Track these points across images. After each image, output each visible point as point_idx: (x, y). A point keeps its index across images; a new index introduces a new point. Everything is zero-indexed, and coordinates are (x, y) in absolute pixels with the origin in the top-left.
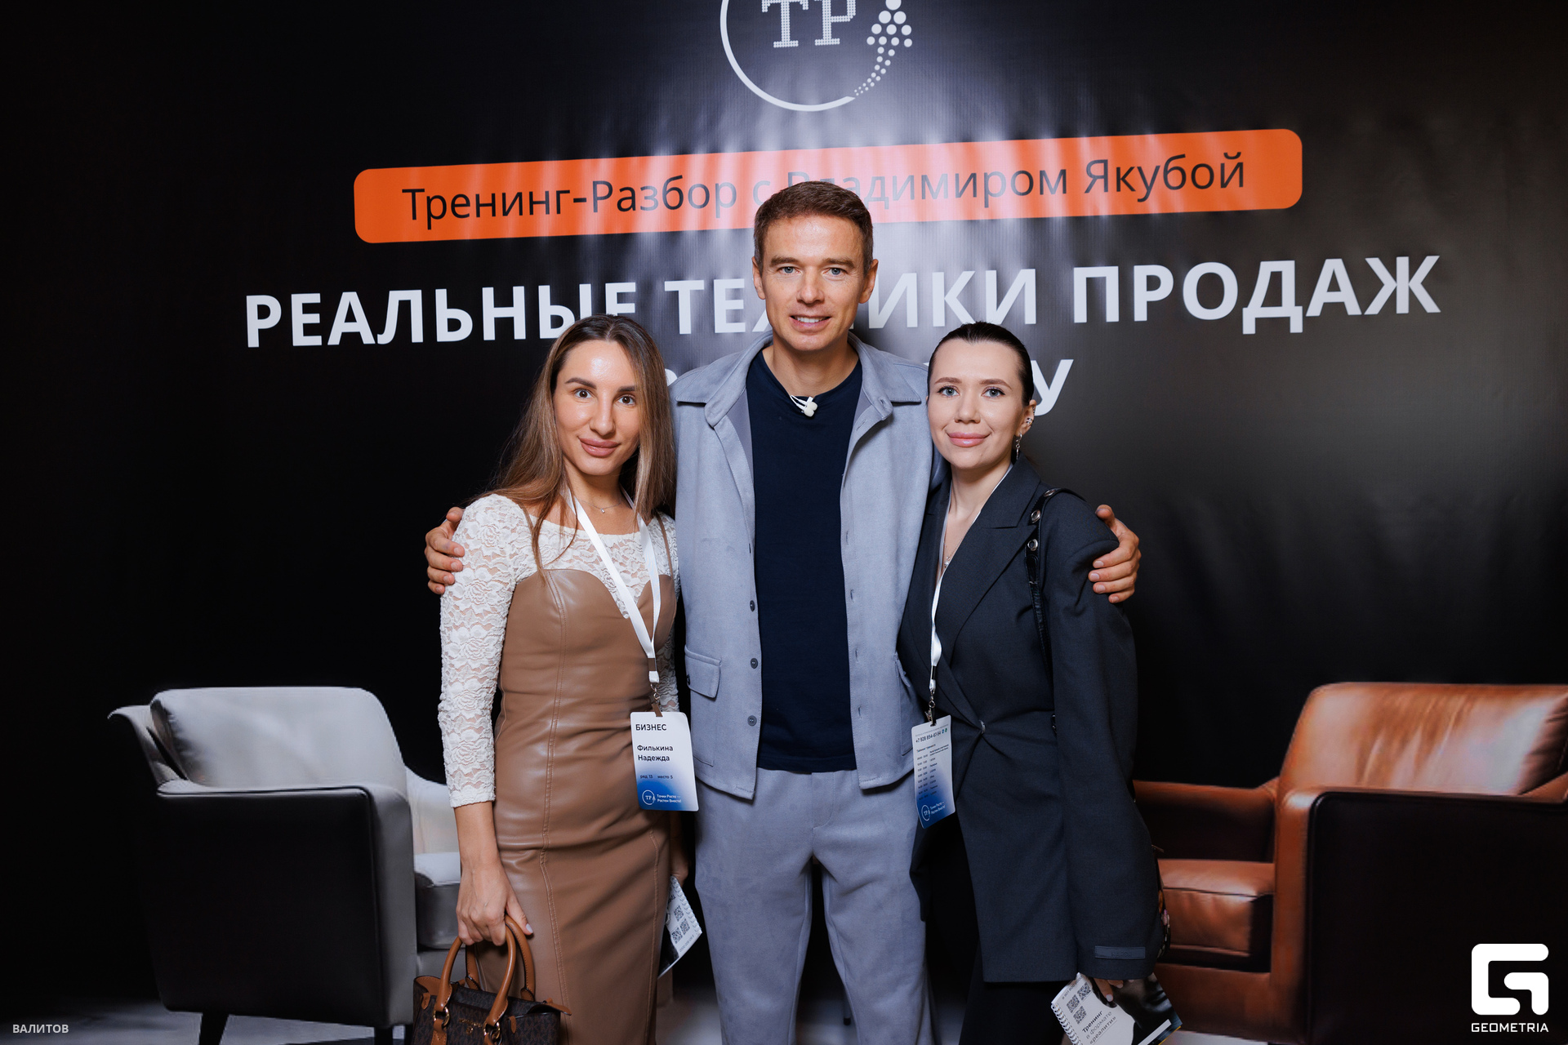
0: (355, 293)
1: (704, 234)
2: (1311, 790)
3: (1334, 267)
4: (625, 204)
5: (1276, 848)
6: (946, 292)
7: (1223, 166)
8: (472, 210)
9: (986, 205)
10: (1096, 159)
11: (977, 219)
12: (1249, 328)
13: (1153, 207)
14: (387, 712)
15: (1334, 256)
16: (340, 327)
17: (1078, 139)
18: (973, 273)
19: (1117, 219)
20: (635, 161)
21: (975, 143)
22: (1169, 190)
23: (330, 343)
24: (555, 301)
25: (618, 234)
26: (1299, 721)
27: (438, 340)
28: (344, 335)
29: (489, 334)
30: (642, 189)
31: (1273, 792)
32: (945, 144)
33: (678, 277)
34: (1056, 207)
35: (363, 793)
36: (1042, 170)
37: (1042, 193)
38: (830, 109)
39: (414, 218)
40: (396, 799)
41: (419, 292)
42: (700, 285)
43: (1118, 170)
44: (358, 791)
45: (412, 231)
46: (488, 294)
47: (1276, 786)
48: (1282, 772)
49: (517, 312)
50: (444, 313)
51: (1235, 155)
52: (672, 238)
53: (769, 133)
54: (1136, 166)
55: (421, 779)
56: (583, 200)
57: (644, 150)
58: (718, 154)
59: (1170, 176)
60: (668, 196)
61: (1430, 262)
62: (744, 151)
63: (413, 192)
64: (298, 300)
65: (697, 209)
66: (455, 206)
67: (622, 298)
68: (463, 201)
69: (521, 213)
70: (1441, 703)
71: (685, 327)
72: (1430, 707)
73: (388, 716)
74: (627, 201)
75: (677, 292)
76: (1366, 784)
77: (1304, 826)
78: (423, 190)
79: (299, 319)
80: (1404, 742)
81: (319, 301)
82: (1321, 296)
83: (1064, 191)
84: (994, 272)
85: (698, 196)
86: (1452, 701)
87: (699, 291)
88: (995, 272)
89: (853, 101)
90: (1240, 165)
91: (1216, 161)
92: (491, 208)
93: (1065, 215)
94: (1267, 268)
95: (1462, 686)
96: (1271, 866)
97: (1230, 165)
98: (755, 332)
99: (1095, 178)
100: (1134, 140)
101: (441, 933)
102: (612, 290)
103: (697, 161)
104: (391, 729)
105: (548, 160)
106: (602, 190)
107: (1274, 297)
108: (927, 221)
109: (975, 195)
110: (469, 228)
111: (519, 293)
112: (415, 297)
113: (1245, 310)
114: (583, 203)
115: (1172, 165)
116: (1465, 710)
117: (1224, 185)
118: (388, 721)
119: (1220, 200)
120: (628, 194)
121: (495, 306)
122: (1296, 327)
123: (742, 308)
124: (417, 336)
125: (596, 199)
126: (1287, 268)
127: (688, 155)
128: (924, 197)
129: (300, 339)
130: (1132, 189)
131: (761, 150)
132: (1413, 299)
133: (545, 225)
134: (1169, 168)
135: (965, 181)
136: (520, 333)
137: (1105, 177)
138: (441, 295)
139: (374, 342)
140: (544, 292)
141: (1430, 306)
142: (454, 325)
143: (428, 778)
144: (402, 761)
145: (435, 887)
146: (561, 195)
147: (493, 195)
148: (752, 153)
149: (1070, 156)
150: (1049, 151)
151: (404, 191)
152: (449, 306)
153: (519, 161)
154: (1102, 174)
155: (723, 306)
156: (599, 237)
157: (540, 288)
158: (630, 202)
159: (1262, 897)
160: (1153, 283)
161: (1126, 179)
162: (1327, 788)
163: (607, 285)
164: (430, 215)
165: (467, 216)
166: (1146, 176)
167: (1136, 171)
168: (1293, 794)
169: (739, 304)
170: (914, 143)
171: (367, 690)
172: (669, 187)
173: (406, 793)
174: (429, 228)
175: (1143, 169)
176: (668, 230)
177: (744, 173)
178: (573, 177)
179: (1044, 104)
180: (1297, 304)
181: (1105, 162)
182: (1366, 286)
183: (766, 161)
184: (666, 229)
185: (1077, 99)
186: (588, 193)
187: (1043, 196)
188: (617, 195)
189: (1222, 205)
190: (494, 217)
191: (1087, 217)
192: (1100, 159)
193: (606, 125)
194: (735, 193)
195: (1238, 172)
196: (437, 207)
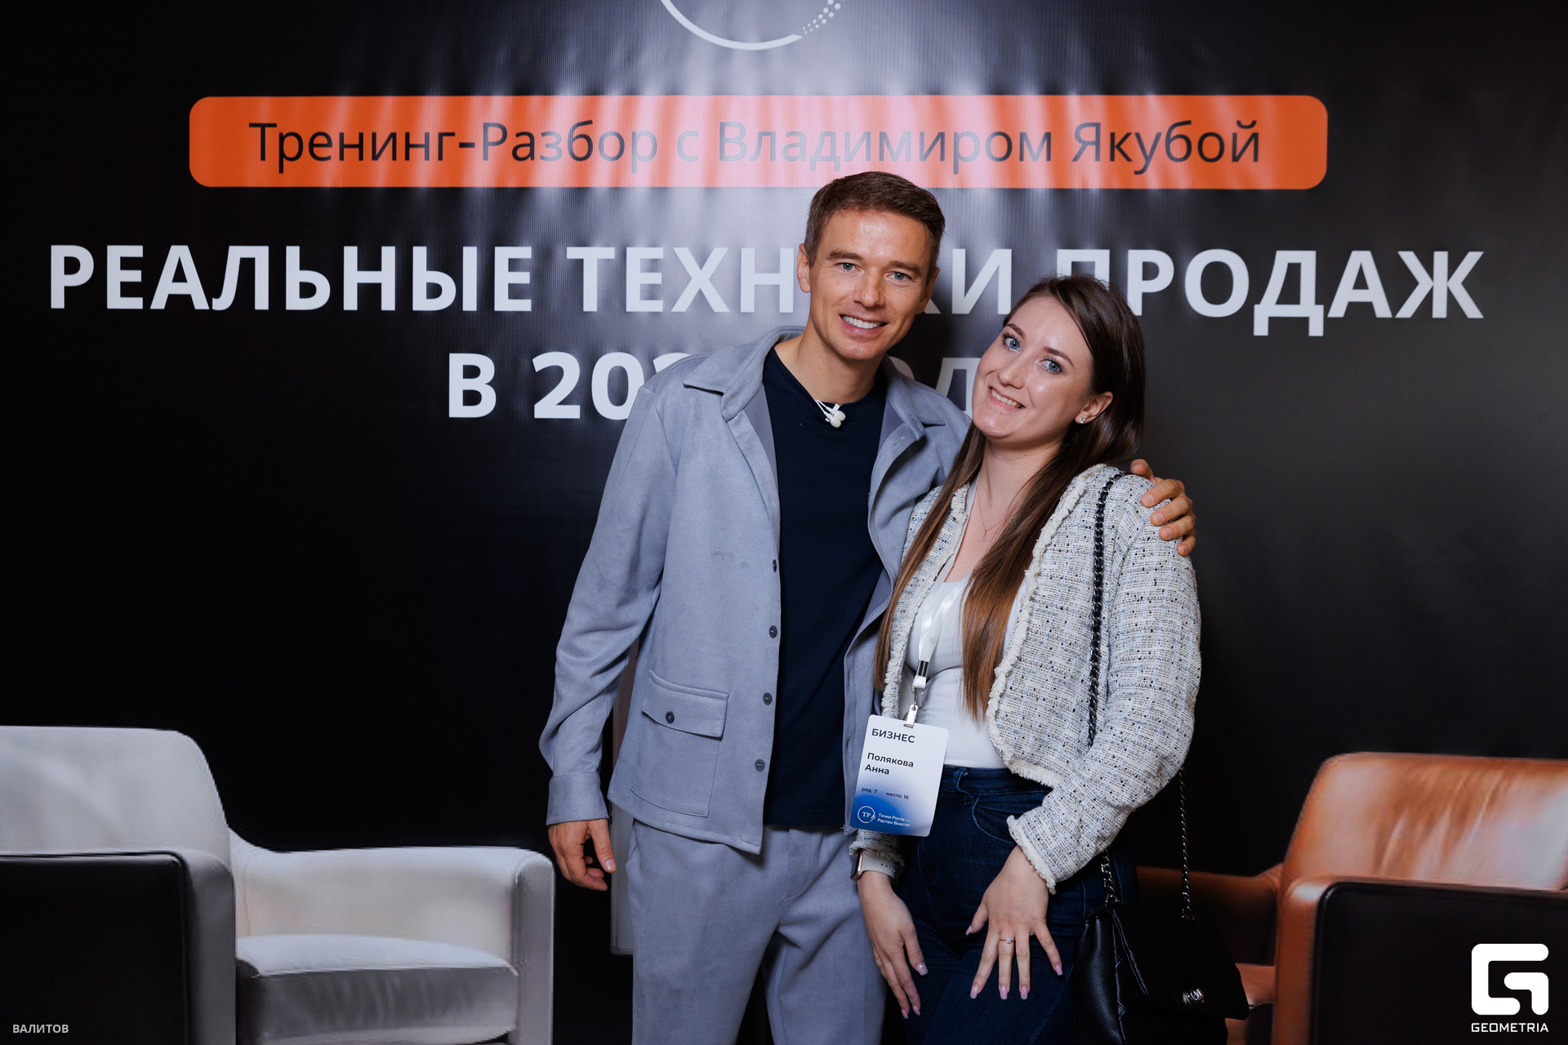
0: (187, 247)
1: (617, 192)
2: (1321, 879)
3: (1361, 260)
4: (522, 152)
5: (1277, 947)
7: (1235, 136)
8: (333, 151)
9: (956, 171)
10: (1087, 121)
11: (943, 186)
12: (1261, 328)
13: (1152, 181)
14: (209, 761)
15: (1361, 247)
16: (166, 288)
17: (1066, 97)
19: (1108, 193)
20: (535, 100)
21: (945, 97)
22: (1171, 162)
23: (153, 307)
24: (432, 265)
25: (512, 188)
26: (1308, 797)
27: (287, 308)
28: (172, 298)
29: (351, 302)
30: (544, 134)
31: (1276, 881)
32: (908, 96)
33: (583, 242)
34: (1038, 177)
35: (176, 860)
36: (1023, 131)
37: (1021, 159)
38: (773, 49)
39: (263, 158)
40: (216, 868)
41: (266, 249)
42: (610, 253)
43: (1113, 135)
44: (169, 858)
45: (258, 174)
46: (351, 254)
47: (1279, 874)
48: (1287, 858)
49: (386, 277)
50: (295, 275)
51: (1249, 123)
52: (578, 195)
53: (698, 73)
54: (1134, 131)
55: (248, 844)
56: (471, 145)
57: (546, 89)
58: (637, 97)
59: (1172, 145)
60: (575, 144)
61: (1472, 259)
62: (668, 94)
63: (263, 126)
64: (115, 253)
65: (609, 162)
66: (313, 145)
67: (514, 265)
68: (324, 140)
69: (394, 158)
70: (1474, 780)
71: (591, 303)
72: (1461, 784)
73: (210, 766)
74: (524, 147)
75: (582, 260)
76: (1385, 874)
77: (1312, 922)
78: (274, 125)
79: (116, 275)
80: (1430, 825)
81: (141, 255)
82: (1345, 295)
83: (1049, 158)
84: (963, 251)
85: (610, 146)
86: (1486, 777)
87: (608, 261)
89: (801, 39)
90: (1255, 136)
91: (1227, 128)
92: (357, 150)
93: (1048, 187)
94: (1283, 259)
95: (1498, 760)
96: (1271, 970)
97: (1244, 136)
98: (674, 312)
99: (1085, 144)
100: (1131, 101)
101: (266, 1034)
102: (503, 254)
103: (611, 104)
104: (213, 782)
105: (430, 95)
106: (494, 134)
107: (1290, 294)
109: (942, 158)
110: (330, 174)
111: (389, 254)
112: (261, 255)
113: (1256, 307)
114: (470, 149)
115: (1176, 132)
116: (1502, 788)
117: (1236, 158)
118: (209, 772)
119: (1231, 177)
120: (526, 140)
121: (360, 268)
122: (1316, 329)
123: (660, 283)
124: (262, 302)
125: (486, 144)
126: (1307, 260)
127: (600, 97)
128: (881, 158)
129: (115, 300)
130: (1128, 159)
131: (688, 94)
132: (1451, 300)
133: (424, 174)
134: (1172, 137)
135: (931, 142)
136: (388, 302)
137: (1097, 143)
138: (293, 254)
139: (207, 308)
140: (420, 254)
141: (1472, 311)
142: (307, 290)
143: (256, 844)
144: (225, 822)
145: (261, 977)
146: (444, 138)
147: (361, 135)
148: (678, 97)
149: (1057, 118)
150: (1031, 109)
151: (252, 125)
152: (302, 268)
154: (1093, 138)
155: (636, 279)
156: (488, 189)
157: (416, 249)
158: (529, 148)
159: (1260, 1006)
160: (1150, 271)
161: (1122, 146)
162: (1339, 877)
163: (497, 249)
164: (282, 155)
165: (328, 158)
166: (1145, 145)
167: (1132, 139)
168: (1299, 884)
169: (656, 278)
170: (872, 94)
171: (185, 733)
172: (575, 134)
173: (229, 862)
174: (281, 171)
175: (1142, 136)
176: (574, 185)
177: (667, 121)
178: (460, 117)
179: (1027, 54)
180: (1318, 302)
181: (1097, 126)
182: (1398, 284)
183: (694, 107)
184: (571, 183)
185: (1065, 50)
186: (476, 136)
187: (1023, 163)
188: (512, 141)
189: (1233, 183)
190: (361, 162)
191: (1075, 190)
192: (1092, 121)
193: (502, 56)
194: (655, 144)
195: (1252, 143)
196: (291, 146)
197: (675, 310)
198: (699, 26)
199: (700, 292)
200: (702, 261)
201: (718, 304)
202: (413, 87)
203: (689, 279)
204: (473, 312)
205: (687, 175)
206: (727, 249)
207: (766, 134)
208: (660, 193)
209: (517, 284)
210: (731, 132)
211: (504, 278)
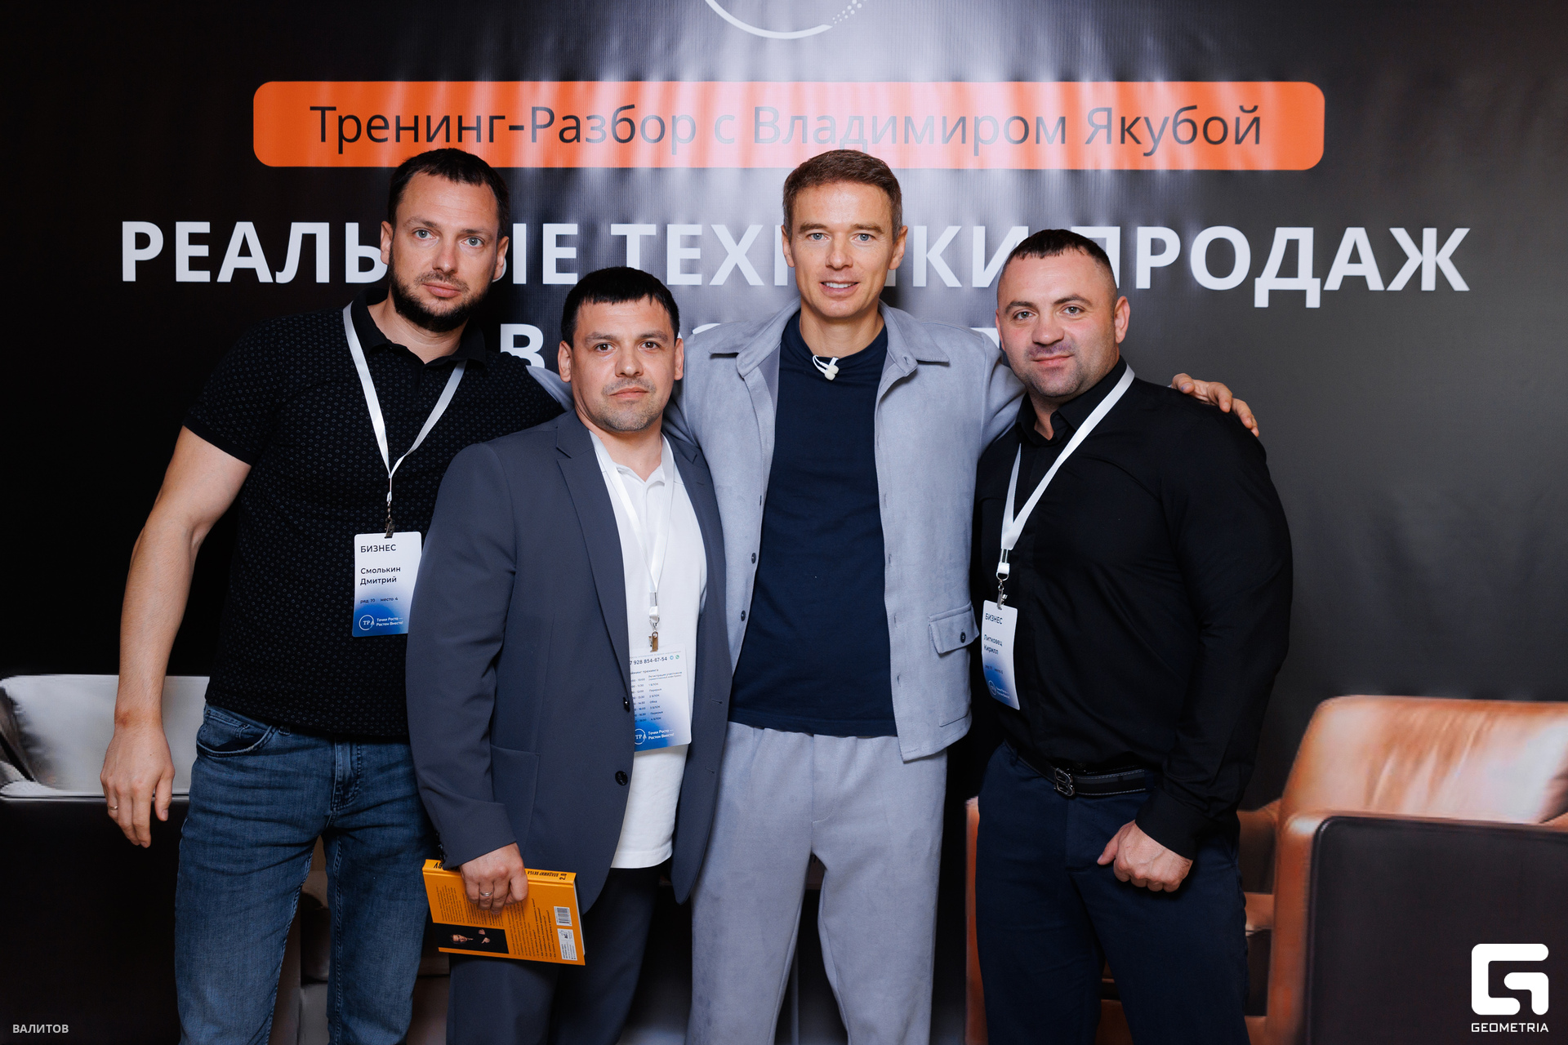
0: (251, 223)
1: (658, 172)
2: (1316, 813)
3: (1355, 236)
4: (569, 135)
5: (1276, 878)
6: (928, 249)
7: (1238, 120)
8: (390, 133)
9: (976, 153)
10: (1099, 106)
11: (965, 168)
12: (1261, 300)
13: (1160, 163)
15: (1356, 224)
16: (232, 262)
17: (1080, 83)
18: (959, 228)
19: (1119, 173)
20: (580, 86)
21: (966, 83)
22: (1178, 145)
23: (220, 280)
25: (559, 169)
26: (1305, 737)
27: (347, 281)
28: (237, 271)
30: (588, 118)
31: (1275, 815)
32: (932, 83)
33: (626, 220)
34: (1053, 159)
36: (1039, 116)
37: (1038, 142)
38: (802, 38)
39: (323, 139)
41: (327, 225)
42: (651, 230)
43: (1123, 119)
45: (319, 155)
47: (1277, 809)
48: (1284, 794)
50: (354, 251)
51: (1251, 108)
52: (623, 174)
53: (734, 61)
54: (1143, 116)
56: (520, 128)
57: (592, 77)
58: (676, 82)
59: (1178, 129)
60: (618, 127)
61: (1459, 235)
62: (706, 80)
63: (323, 110)
64: (184, 229)
65: (650, 144)
66: (371, 127)
67: (561, 241)
68: (378, 122)
69: (448, 135)
70: (1459, 721)
72: (1447, 724)
74: (570, 130)
75: (626, 236)
76: (1376, 808)
77: (1308, 854)
78: (334, 109)
79: (185, 250)
80: (1418, 762)
81: (208, 231)
82: (1341, 269)
83: (1063, 141)
85: (652, 129)
86: (1471, 718)
87: (650, 237)
88: (984, 227)
90: (1256, 120)
91: (1231, 113)
92: (413, 132)
93: (1063, 168)
94: (1283, 235)
95: (1481, 702)
96: (1270, 898)
97: (1246, 120)
98: (712, 286)
99: (1098, 128)
100: (1140, 87)
102: (550, 231)
103: (652, 90)
105: (481, 80)
106: (543, 117)
107: (1289, 268)
108: (910, 168)
109: (964, 141)
110: (386, 154)
112: (322, 231)
113: (1257, 280)
114: (519, 131)
115: (1183, 116)
116: (1485, 729)
117: (1238, 141)
119: (1235, 159)
120: (572, 123)
122: (1313, 301)
123: (699, 257)
124: (323, 275)
125: (535, 127)
126: (1305, 236)
127: (642, 82)
128: (906, 141)
129: (184, 274)
130: (1138, 142)
131: (724, 81)
132: (1440, 274)
134: (1179, 120)
135: (953, 126)
137: (1109, 127)
138: (352, 230)
139: (271, 281)
141: (1458, 284)
142: (366, 264)
146: (495, 121)
147: (416, 118)
148: (715, 82)
149: (1071, 103)
150: (1047, 93)
151: (313, 108)
152: (361, 243)
153: (447, 80)
154: (1104, 122)
155: (677, 254)
156: (537, 169)
158: (575, 130)
159: (1259, 932)
160: (1157, 247)
161: (1132, 130)
162: (1333, 812)
163: (545, 225)
164: (341, 137)
165: (386, 140)
166: (1154, 129)
167: (1142, 122)
168: (1296, 818)
169: (695, 254)
170: (898, 81)
172: (619, 118)
174: (341, 151)
175: (1150, 120)
176: (617, 166)
177: (705, 105)
178: (510, 101)
179: (1044, 43)
180: (1314, 276)
181: (1109, 111)
182: (1390, 259)
183: (730, 93)
184: (616, 164)
185: (1079, 39)
186: (525, 119)
187: (1039, 145)
188: (559, 124)
189: (1236, 164)
190: (416, 143)
191: (1088, 170)
192: (1103, 106)
193: (549, 43)
194: (694, 127)
195: (1254, 126)
196: (350, 129)
197: (713, 283)
198: (734, 16)
199: (737, 266)
200: (738, 237)
201: (753, 278)
202: (465, 72)
203: (728, 254)
204: (523, 285)
205: (724, 156)
206: (761, 226)
207: (798, 118)
208: (700, 173)
209: (564, 259)
210: (766, 116)
211: (551, 253)
